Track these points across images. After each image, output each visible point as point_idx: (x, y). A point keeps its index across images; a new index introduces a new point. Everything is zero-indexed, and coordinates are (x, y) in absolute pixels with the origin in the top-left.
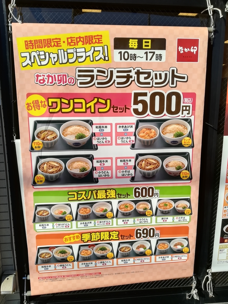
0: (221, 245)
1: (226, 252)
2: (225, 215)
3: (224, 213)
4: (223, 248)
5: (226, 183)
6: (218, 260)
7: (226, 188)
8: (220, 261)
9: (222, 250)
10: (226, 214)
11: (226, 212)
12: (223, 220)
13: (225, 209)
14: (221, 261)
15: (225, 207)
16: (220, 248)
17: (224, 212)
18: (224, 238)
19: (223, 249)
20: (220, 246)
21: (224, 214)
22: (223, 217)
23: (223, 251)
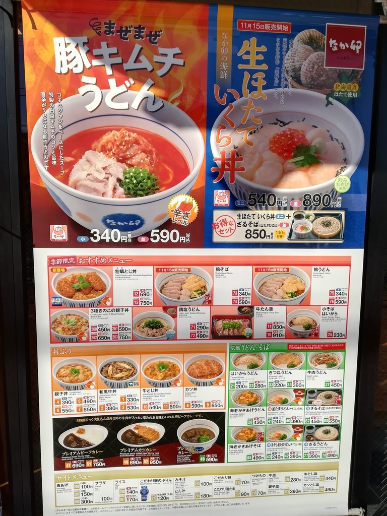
0: (59, 475)
1: (73, 490)
2: (58, 410)
3: (55, 406)
4: (63, 480)
5: (51, 343)
6: (56, 506)
7: (52, 352)
8: (60, 509)
9: (62, 485)
10: (60, 409)
11: (60, 404)
12: (54, 420)
13: (55, 397)
14: (63, 508)
15: (57, 394)
16: (56, 480)
17: (56, 404)
18: (63, 458)
19: (64, 483)
20: (56, 476)
21: (56, 409)
22: (54, 414)
23: (66, 488)
